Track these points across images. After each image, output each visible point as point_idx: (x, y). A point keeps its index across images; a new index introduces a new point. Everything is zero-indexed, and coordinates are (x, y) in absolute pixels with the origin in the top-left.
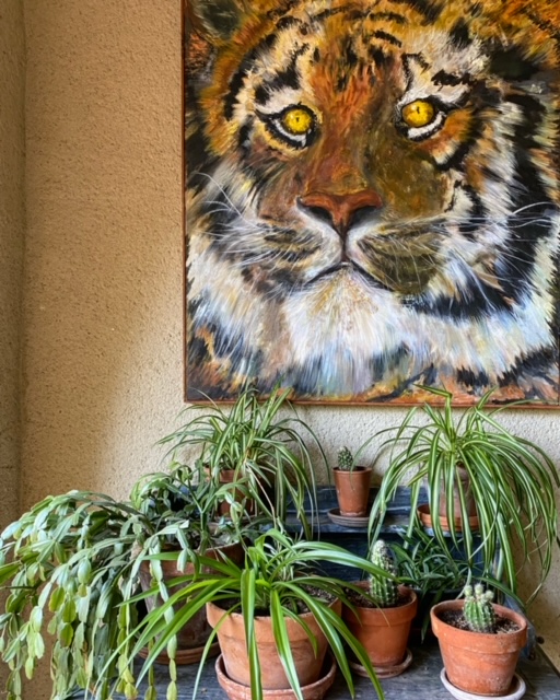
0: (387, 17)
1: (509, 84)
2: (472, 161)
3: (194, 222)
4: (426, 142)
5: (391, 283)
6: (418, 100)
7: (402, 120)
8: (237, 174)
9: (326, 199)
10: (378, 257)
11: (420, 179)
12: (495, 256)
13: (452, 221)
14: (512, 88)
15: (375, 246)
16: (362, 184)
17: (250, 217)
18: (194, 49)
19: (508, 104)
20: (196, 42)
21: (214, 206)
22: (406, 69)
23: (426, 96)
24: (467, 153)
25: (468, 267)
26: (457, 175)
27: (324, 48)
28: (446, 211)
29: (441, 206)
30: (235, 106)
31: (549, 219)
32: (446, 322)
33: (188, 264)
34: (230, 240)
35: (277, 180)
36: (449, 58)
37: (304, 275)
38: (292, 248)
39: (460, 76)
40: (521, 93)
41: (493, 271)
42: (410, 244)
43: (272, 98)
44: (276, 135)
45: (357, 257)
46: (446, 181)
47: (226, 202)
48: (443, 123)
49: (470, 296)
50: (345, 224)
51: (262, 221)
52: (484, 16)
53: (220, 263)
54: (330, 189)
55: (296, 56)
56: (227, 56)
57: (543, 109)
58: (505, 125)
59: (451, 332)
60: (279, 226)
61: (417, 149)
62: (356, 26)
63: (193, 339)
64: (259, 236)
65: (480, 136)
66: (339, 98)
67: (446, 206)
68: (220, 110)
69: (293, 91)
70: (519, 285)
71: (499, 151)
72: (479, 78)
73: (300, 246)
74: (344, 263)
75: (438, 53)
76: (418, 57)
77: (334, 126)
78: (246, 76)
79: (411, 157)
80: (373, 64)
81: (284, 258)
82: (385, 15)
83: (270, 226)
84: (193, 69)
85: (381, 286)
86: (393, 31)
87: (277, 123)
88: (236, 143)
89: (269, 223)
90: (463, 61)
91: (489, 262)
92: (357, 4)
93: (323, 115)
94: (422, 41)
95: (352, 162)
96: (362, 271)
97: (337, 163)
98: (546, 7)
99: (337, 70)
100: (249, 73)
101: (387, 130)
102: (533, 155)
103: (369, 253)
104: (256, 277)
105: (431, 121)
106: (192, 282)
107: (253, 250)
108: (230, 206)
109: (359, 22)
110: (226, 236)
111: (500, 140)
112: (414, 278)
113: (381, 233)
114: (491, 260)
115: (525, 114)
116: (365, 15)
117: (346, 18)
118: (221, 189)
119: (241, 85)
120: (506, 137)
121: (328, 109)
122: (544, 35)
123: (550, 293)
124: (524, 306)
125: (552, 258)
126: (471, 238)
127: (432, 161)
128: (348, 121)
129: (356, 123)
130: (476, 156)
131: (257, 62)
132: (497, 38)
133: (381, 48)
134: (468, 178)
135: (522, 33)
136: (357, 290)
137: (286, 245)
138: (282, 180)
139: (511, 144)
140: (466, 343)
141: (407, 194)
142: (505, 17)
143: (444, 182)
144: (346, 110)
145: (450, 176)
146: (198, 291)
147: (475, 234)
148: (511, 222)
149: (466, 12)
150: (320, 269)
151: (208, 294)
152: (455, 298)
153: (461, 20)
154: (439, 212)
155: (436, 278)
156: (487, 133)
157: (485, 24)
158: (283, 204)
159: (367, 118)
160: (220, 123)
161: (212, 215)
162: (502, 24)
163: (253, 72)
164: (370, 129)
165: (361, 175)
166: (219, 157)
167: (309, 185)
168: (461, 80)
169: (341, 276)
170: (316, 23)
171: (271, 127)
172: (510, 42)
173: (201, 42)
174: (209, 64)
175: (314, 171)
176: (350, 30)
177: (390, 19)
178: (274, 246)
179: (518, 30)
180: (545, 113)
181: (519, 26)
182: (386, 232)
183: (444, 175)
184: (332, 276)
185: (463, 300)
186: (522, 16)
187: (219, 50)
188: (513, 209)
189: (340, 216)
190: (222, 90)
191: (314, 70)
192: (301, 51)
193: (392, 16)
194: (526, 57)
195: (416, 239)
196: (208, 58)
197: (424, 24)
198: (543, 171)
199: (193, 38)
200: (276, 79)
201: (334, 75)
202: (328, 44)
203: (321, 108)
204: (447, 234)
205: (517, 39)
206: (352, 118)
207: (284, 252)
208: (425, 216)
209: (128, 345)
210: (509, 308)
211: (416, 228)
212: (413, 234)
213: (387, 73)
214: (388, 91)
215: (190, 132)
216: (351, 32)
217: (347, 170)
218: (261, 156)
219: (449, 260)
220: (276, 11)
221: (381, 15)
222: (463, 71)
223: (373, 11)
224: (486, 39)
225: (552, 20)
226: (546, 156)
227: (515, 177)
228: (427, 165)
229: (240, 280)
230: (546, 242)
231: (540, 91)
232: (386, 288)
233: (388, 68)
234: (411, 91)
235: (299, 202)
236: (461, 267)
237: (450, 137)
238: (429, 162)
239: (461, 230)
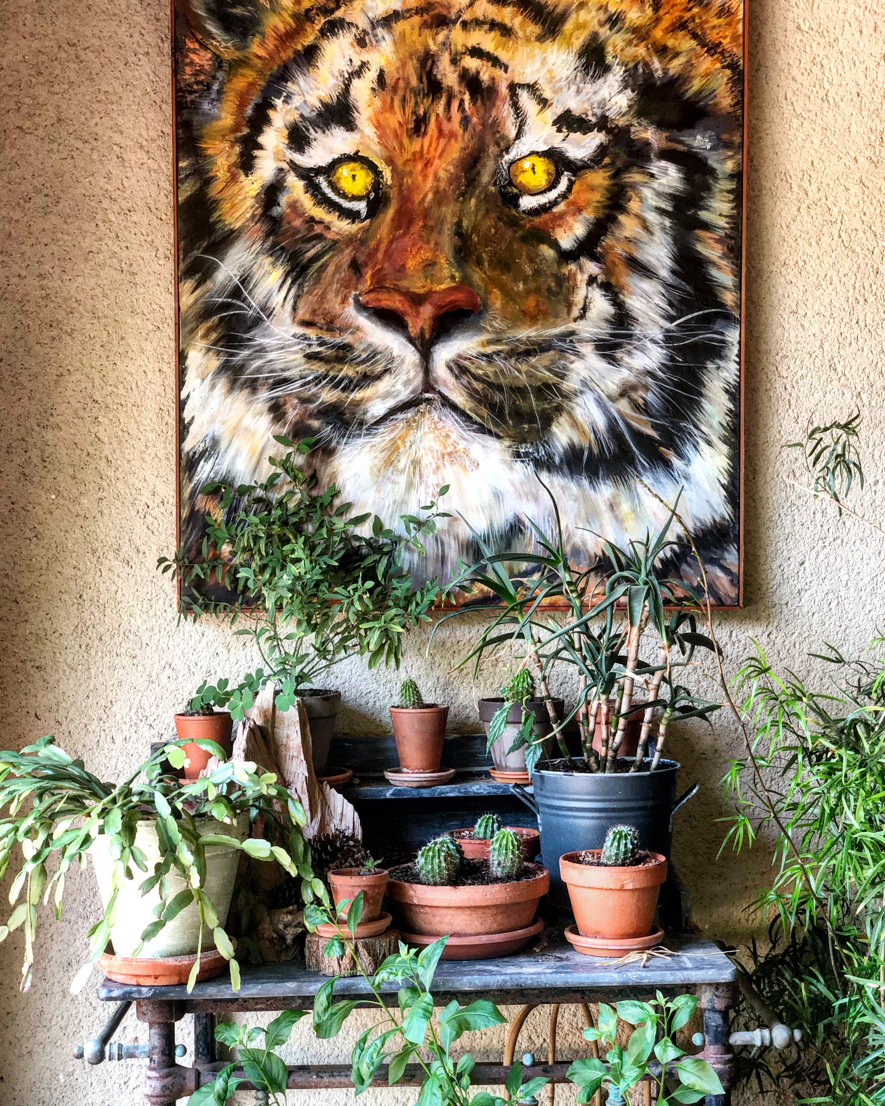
0: (486, 27)
1: (665, 134)
2: (612, 248)
3: (193, 331)
4: (545, 217)
5: (497, 425)
6: (532, 153)
7: (511, 183)
8: (261, 257)
9: (397, 297)
10: (478, 386)
11: (537, 273)
12: (646, 388)
13: (586, 335)
14: (669, 139)
15: (473, 370)
16: (453, 277)
17: (281, 323)
18: (192, 63)
19: (663, 163)
20: (194, 51)
21: (225, 307)
22: (515, 106)
23: (545, 148)
24: (605, 234)
25: (609, 403)
26: (592, 267)
27: (393, 69)
28: (575, 320)
29: (569, 313)
30: (256, 153)
31: (722, 334)
32: (580, 485)
33: (183, 395)
34: (250, 359)
35: (324, 267)
36: (578, 91)
37: (365, 413)
38: (347, 371)
39: (594, 120)
40: (682, 148)
41: (644, 409)
42: (524, 368)
43: (314, 143)
44: (323, 200)
45: (446, 385)
46: (575, 275)
47: (244, 300)
48: (569, 189)
49: (612, 447)
50: (427, 336)
51: (300, 330)
52: (627, 31)
53: (236, 393)
54: (404, 284)
55: (350, 80)
56: (244, 76)
57: (712, 172)
58: (659, 194)
59: (586, 499)
60: (327, 337)
61: (533, 228)
62: (441, 37)
63: (193, 513)
64: (296, 352)
65: (624, 210)
66: (416, 146)
67: (576, 312)
68: (234, 159)
69: (347, 134)
70: (681, 430)
71: (652, 234)
72: (622, 122)
73: (360, 369)
74: (427, 395)
75: (563, 83)
76: (532, 88)
77: (410, 189)
78: (273, 107)
79: (524, 239)
80: (467, 97)
81: (335, 387)
82: (484, 23)
83: (313, 337)
84: (191, 93)
85: (483, 430)
86: (496, 49)
87: (322, 181)
88: (259, 211)
89: (312, 333)
90: (598, 98)
91: (638, 396)
92: (442, 6)
93: (392, 171)
94: (538, 64)
95: (437, 244)
96: (454, 407)
97: (414, 245)
98: (716, 22)
99: (412, 103)
100: (278, 102)
101: (487, 198)
102: (699, 240)
103: (465, 380)
104: (292, 414)
105: (552, 185)
106: (190, 423)
107: (286, 374)
108: (250, 307)
109: (446, 32)
110: (245, 353)
111: (652, 217)
112: (531, 418)
113: (482, 350)
114: (641, 393)
115: (688, 179)
116: (454, 22)
117: (425, 25)
118: (236, 280)
119: (267, 121)
120: (661, 211)
121: (399, 162)
122: (713, 63)
123: (725, 442)
124: (689, 461)
125: (727, 391)
126: (613, 360)
127: (555, 244)
128: (430, 183)
129: (443, 185)
130: (618, 240)
131: (291, 86)
132: (646, 65)
133: (478, 73)
134: (608, 272)
135: (682, 60)
136: (447, 436)
137: (338, 366)
138: (331, 269)
139: (667, 223)
140: (606, 516)
141: (518, 293)
142: (658, 33)
143: (572, 276)
144: (426, 165)
145: (581, 268)
146: (200, 438)
147: (619, 354)
148: (669, 338)
149: (602, 25)
150: (391, 403)
151: (215, 442)
152: (590, 448)
153: (595, 36)
154: (566, 321)
155: (563, 420)
156: (634, 205)
157: (629, 43)
158: (333, 303)
159: (458, 178)
160: (233, 179)
161: (222, 319)
162: (654, 44)
163: (285, 102)
164: (463, 194)
165: (450, 264)
166: (232, 231)
167: (373, 276)
168: (595, 125)
169: (423, 414)
170: (380, 31)
171: (313, 188)
172: (665, 71)
173: (202, 53)
174: (215, 87)
175: (380, 255)
176: (431, 43)
177: (491, 29)
178: (319, 368)
179: (677, 55)
180: (716, 179)
181: (678, 49)
182: (489, 350)
183: (573, 267)
184: (409, 414)
185: (601, 451)
186: (681, 34)
187: (231, 66)
188: (671, 319)
189: (420, 323)
190: (235, 128)
191: (378, 103)
192: (358, 73)
193: (494, 25)
194: (688, 94)
195: (533, 360)
196: (214, 77)
197: (540, 39)
198: (714, 264)
199: (191, 45)
200: (320, 115)
201: (408, 110)
202: (398, 64)
203: (390, 161)
204: (577, 354)
205: (675, 66)
206: (437, 179)
207: (334, 378)
208: (545, 327)
209: (80, 521)
210: (668, 465)
211: (533, 343)
212: (528, 353)
213: (488, 111)
214: (488, 139)
215: (187, 190)
216: (433, 48)
217: (429, 255)
218: (298, 232)
219: (582, 392)
220: (319, 9)
221: (478, 23)
222: (599, 112)
223: (466, 16)
224: (631, 65)
225: (725, 42)
226: (718, 241)
227: (673, 272)
228: (547, 252)
229: (266, 419)
230: (718, 368)
231: (708, 147)
232: (490, 433)
233: (488, 103)
234: (523, 139)
235: (357, 301)
236: (599, 402)
237: (580, 210)
238: (551, 247)
239: (598, 348)
